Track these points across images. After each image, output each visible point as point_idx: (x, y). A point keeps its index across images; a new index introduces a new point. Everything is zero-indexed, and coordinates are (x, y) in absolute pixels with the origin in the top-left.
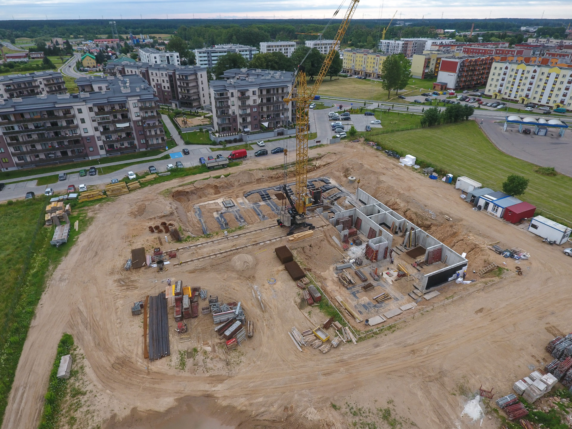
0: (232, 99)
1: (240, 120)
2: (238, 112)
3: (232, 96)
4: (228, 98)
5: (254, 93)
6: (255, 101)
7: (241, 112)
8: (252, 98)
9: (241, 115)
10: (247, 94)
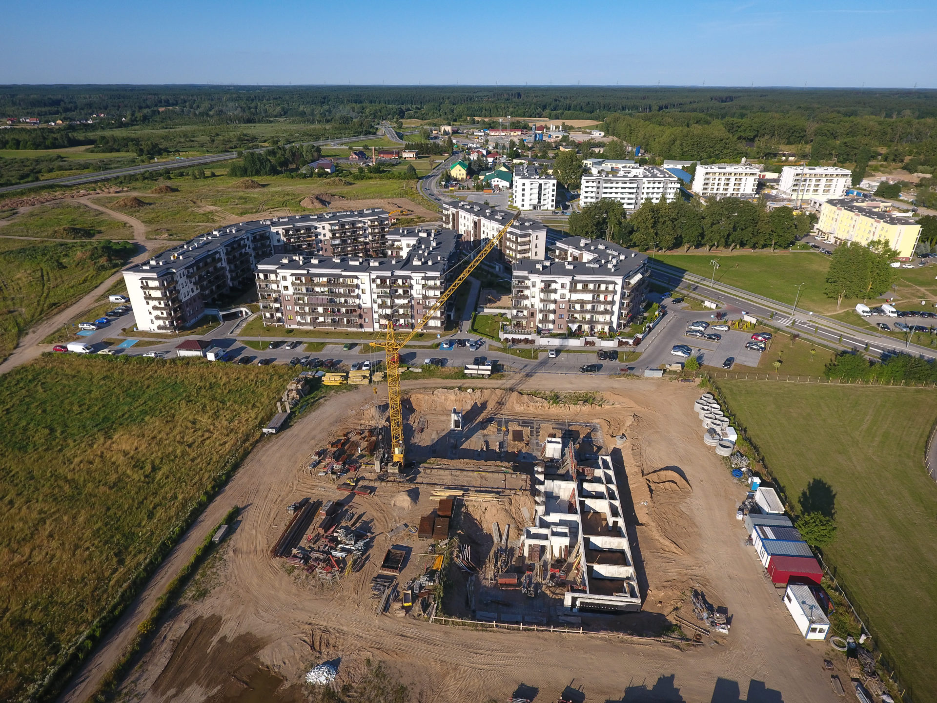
0: (533, 289)
1: (540, 316)
2: (538, 306)
3: (534, 286)
4: (527, 288)
5: (563, 286)
6: (563, 296)
7: (541, 306)
8: (561, 291)
9: (541, 311)
10: (553, 286)
